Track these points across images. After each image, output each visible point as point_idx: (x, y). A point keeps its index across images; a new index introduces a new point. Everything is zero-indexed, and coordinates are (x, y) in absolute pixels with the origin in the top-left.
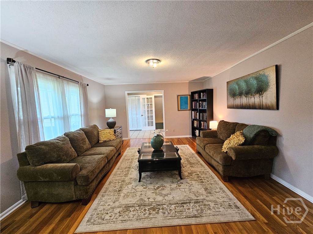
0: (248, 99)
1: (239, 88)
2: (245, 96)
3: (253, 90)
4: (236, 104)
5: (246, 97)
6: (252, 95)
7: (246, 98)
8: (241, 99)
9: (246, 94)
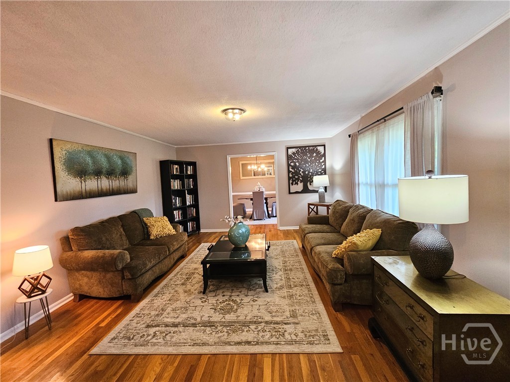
0: (110, 181)
1: (94, 162)
2: (106, 177)
3: (118, 171)
4: (88, 189)
5: (108, 178)
6: (116, 177)
7: (107, 181)
8: (99, 182)
9: (107, 174)
